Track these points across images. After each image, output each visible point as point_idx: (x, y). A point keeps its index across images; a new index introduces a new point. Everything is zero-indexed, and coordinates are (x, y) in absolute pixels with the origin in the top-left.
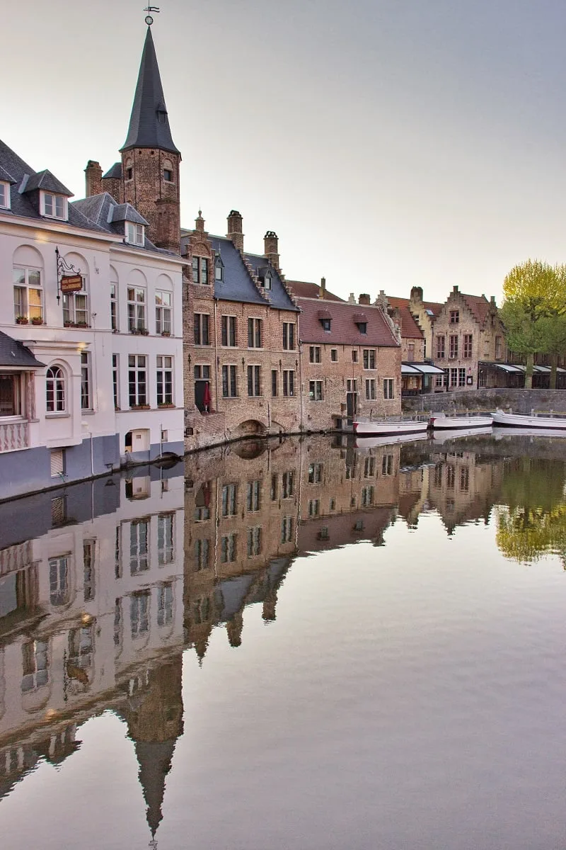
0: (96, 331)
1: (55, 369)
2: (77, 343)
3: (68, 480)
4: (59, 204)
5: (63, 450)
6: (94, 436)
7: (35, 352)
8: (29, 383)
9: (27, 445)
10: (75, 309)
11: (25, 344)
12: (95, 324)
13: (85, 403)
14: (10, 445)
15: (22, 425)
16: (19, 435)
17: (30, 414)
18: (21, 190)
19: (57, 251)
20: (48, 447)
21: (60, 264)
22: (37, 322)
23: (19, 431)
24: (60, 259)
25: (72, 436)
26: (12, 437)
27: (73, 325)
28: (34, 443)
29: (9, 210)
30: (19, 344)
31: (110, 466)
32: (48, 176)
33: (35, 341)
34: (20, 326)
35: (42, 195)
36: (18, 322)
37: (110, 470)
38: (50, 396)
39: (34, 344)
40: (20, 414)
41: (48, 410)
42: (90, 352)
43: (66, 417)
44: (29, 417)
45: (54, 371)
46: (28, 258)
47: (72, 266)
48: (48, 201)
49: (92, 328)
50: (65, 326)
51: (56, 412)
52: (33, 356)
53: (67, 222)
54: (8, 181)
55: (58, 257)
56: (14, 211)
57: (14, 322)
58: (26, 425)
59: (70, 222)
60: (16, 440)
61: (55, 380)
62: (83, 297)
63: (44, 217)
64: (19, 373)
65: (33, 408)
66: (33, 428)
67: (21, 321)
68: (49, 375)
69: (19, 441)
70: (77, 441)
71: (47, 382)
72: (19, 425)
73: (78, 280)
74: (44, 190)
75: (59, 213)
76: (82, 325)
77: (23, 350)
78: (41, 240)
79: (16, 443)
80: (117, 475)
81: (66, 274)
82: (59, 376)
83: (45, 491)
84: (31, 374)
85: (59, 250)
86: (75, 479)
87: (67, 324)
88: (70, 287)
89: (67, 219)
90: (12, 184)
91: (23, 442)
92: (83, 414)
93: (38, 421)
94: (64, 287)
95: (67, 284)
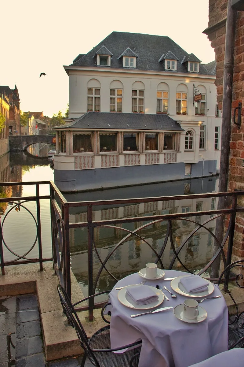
0: (208, 117)
1: (189, 132)
2: (198, 121)
3: (192, 177)
4: (196, 66)
5: (191, 165)
6: (204, 160)
7: (181, 125)
8: (178, 137)
9: (176, 161)
10: (200, 108)
11: (178, 122)
12: (208, 114)
13: (201, 146)
14: (169, 161)
15: (174, 154)
16: (173, 157)
17: (178, 149)
18: (182, 63)
19: (194, 85)
20: (184, 163)
21: (194, 90)
22: (184, 113)
23: (173, 156)
24: (195, 88)
25: (195, 159)
26: (170, 158)
27: (199, 114)
28: (179, 161)
29: (176, 71)
30: (176, 122)
31: (211, 173)
32: (192, 55)
33: (181, 121)
34: (178, 115)
35: (189, 64)
36: (177, 114)
37: (211, 175)
38: (186, 143)
39: (181, 122)
40: (174, 149)
41: (185, 148)
42: (205, 125)
43: (193, 151)
44: (178, 151)
45: (189, 133)
46: (182, 89)
47: (199, 90)
48: (191, 65)
49: (207, 115)
50: (196, 115)
51: (189, 149)
52: (180, 127)
53: (199, 73)
54: (176, 60)
55: (194, 87)
56: (178, 71)
57: (175, 114)
58: (176, 154)
59: (200, 73)
60: (171, 159)
61: (189, 136)
62: (204, 103)
63: (189, 72)
64: (175, 134)
65: (179, 147)
66: (179, 155)
67: (178, 113)
68: (187, 134)
69: (173, 160)
70: (196, 161)
71: (186, 137)
72: (173, 153)
73: (200, 96)
74: (190, 61)
75: (196, 69)
76: (203, 114)
77: (177, 124)
78: (187, 81)
79: (172, 160)
80: (215, 177)
81: (197, 94)
82: (191, 135)
83: (182, 180)
84: (179, 134)
85: (194, 84)
86: (195, 177)
87: (197, 114)
88: (198, 99)
89: (198, 72)
90: (177, 61)
91: (174, 160)
92: (200, 151)
93: (181, 152)
94: (196, 99)
95: (196, 98)
